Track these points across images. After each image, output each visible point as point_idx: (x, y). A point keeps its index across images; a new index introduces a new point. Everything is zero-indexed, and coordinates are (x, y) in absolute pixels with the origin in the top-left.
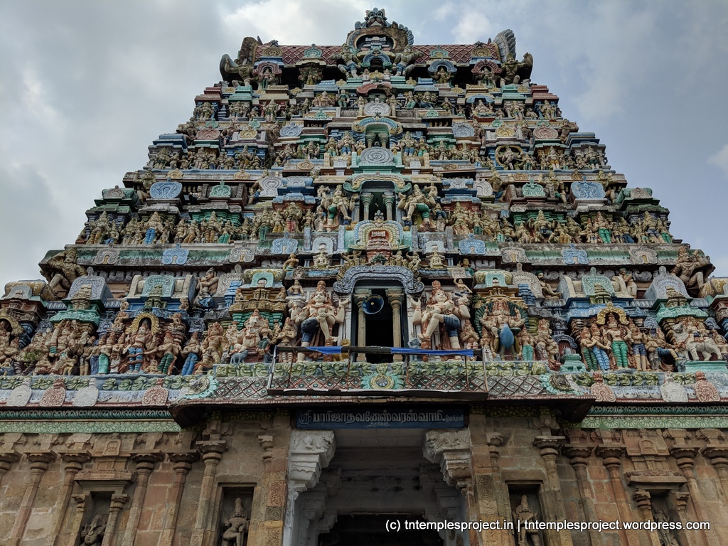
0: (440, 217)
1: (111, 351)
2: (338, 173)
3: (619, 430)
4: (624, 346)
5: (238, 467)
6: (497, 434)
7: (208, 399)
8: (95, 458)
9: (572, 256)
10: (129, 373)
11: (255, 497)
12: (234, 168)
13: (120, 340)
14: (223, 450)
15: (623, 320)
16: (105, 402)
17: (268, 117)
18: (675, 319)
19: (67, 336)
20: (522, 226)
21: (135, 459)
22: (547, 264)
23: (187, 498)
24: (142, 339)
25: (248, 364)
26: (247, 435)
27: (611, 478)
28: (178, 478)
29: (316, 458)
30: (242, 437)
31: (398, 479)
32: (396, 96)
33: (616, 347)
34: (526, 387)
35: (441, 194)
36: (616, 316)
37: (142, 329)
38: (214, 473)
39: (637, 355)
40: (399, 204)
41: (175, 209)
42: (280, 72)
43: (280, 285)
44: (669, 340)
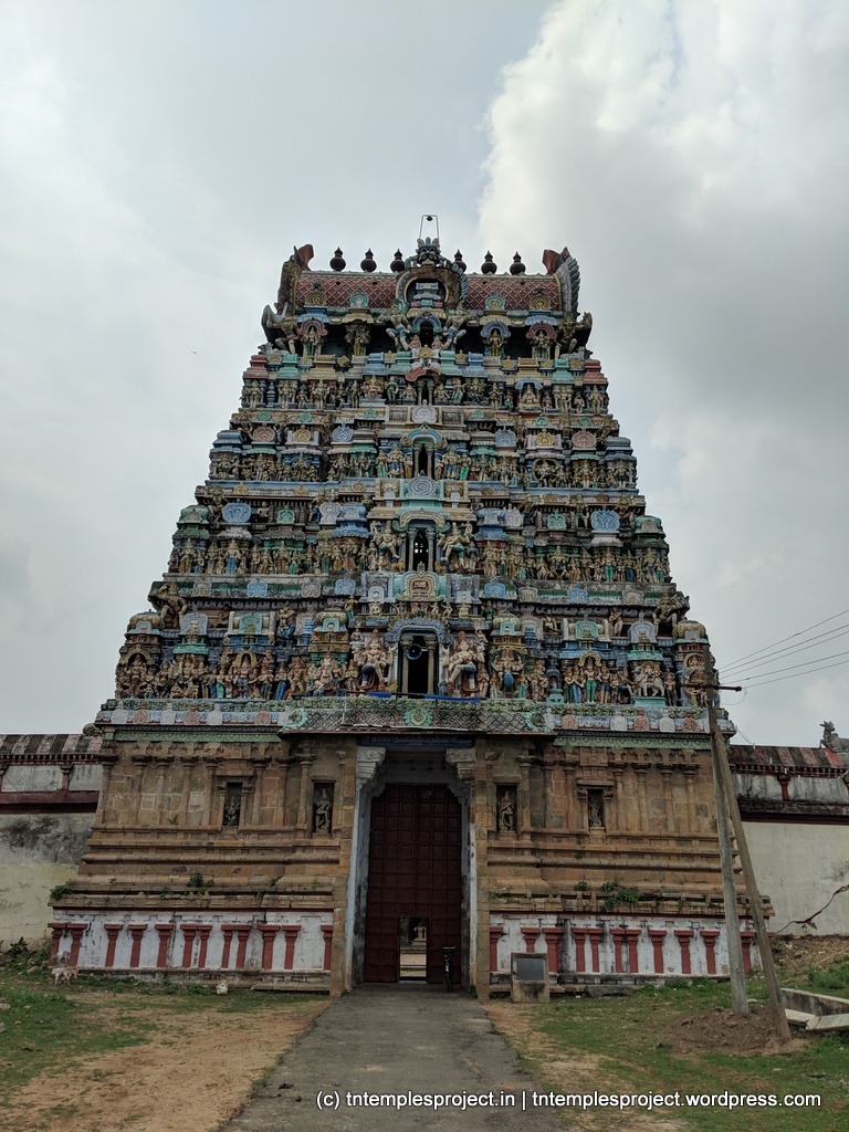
0: (473, 556)
1: (224, 680)
2: (388, 504)
3: (578, 747)
4: (595, 684)
5: (324, 770)
6: (492, 753)
7: (303, 729)
8: (225, 760)
9: (576, 596)
10: (240, 699)
11: (336, 790)
12: (293, 480)
13: (230, 673)
14: (313, 759)
15: (598, 664)
16: (229, 722)
17: (317, 403)
18: (638, 661)
19: (190, 668)
20: (542, 560)
21: (253, 761)
22: (554, 603)
23: (291, 787)
24: (246, 672)
25: (326, 698)
26: (328, 748)
27: (566, 780)
28: (283, 774)
29: (374, 765)
30: (324, 750)
31: (431, 762)
32: (445, 384)
33: (588, 685)
34: (515, 723)
35: (476, 529)
36: (594, 660)
37: (245, 664)
38: (308, 774)
39: (603, 692)
40: (439, 542)
41: (248, 535)
42: (325, 332)
43: (344, 629)
44: (631, 677)
